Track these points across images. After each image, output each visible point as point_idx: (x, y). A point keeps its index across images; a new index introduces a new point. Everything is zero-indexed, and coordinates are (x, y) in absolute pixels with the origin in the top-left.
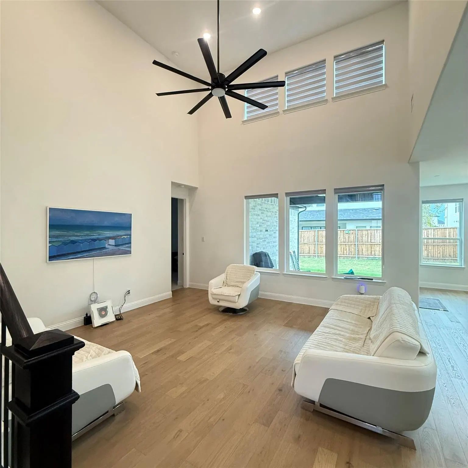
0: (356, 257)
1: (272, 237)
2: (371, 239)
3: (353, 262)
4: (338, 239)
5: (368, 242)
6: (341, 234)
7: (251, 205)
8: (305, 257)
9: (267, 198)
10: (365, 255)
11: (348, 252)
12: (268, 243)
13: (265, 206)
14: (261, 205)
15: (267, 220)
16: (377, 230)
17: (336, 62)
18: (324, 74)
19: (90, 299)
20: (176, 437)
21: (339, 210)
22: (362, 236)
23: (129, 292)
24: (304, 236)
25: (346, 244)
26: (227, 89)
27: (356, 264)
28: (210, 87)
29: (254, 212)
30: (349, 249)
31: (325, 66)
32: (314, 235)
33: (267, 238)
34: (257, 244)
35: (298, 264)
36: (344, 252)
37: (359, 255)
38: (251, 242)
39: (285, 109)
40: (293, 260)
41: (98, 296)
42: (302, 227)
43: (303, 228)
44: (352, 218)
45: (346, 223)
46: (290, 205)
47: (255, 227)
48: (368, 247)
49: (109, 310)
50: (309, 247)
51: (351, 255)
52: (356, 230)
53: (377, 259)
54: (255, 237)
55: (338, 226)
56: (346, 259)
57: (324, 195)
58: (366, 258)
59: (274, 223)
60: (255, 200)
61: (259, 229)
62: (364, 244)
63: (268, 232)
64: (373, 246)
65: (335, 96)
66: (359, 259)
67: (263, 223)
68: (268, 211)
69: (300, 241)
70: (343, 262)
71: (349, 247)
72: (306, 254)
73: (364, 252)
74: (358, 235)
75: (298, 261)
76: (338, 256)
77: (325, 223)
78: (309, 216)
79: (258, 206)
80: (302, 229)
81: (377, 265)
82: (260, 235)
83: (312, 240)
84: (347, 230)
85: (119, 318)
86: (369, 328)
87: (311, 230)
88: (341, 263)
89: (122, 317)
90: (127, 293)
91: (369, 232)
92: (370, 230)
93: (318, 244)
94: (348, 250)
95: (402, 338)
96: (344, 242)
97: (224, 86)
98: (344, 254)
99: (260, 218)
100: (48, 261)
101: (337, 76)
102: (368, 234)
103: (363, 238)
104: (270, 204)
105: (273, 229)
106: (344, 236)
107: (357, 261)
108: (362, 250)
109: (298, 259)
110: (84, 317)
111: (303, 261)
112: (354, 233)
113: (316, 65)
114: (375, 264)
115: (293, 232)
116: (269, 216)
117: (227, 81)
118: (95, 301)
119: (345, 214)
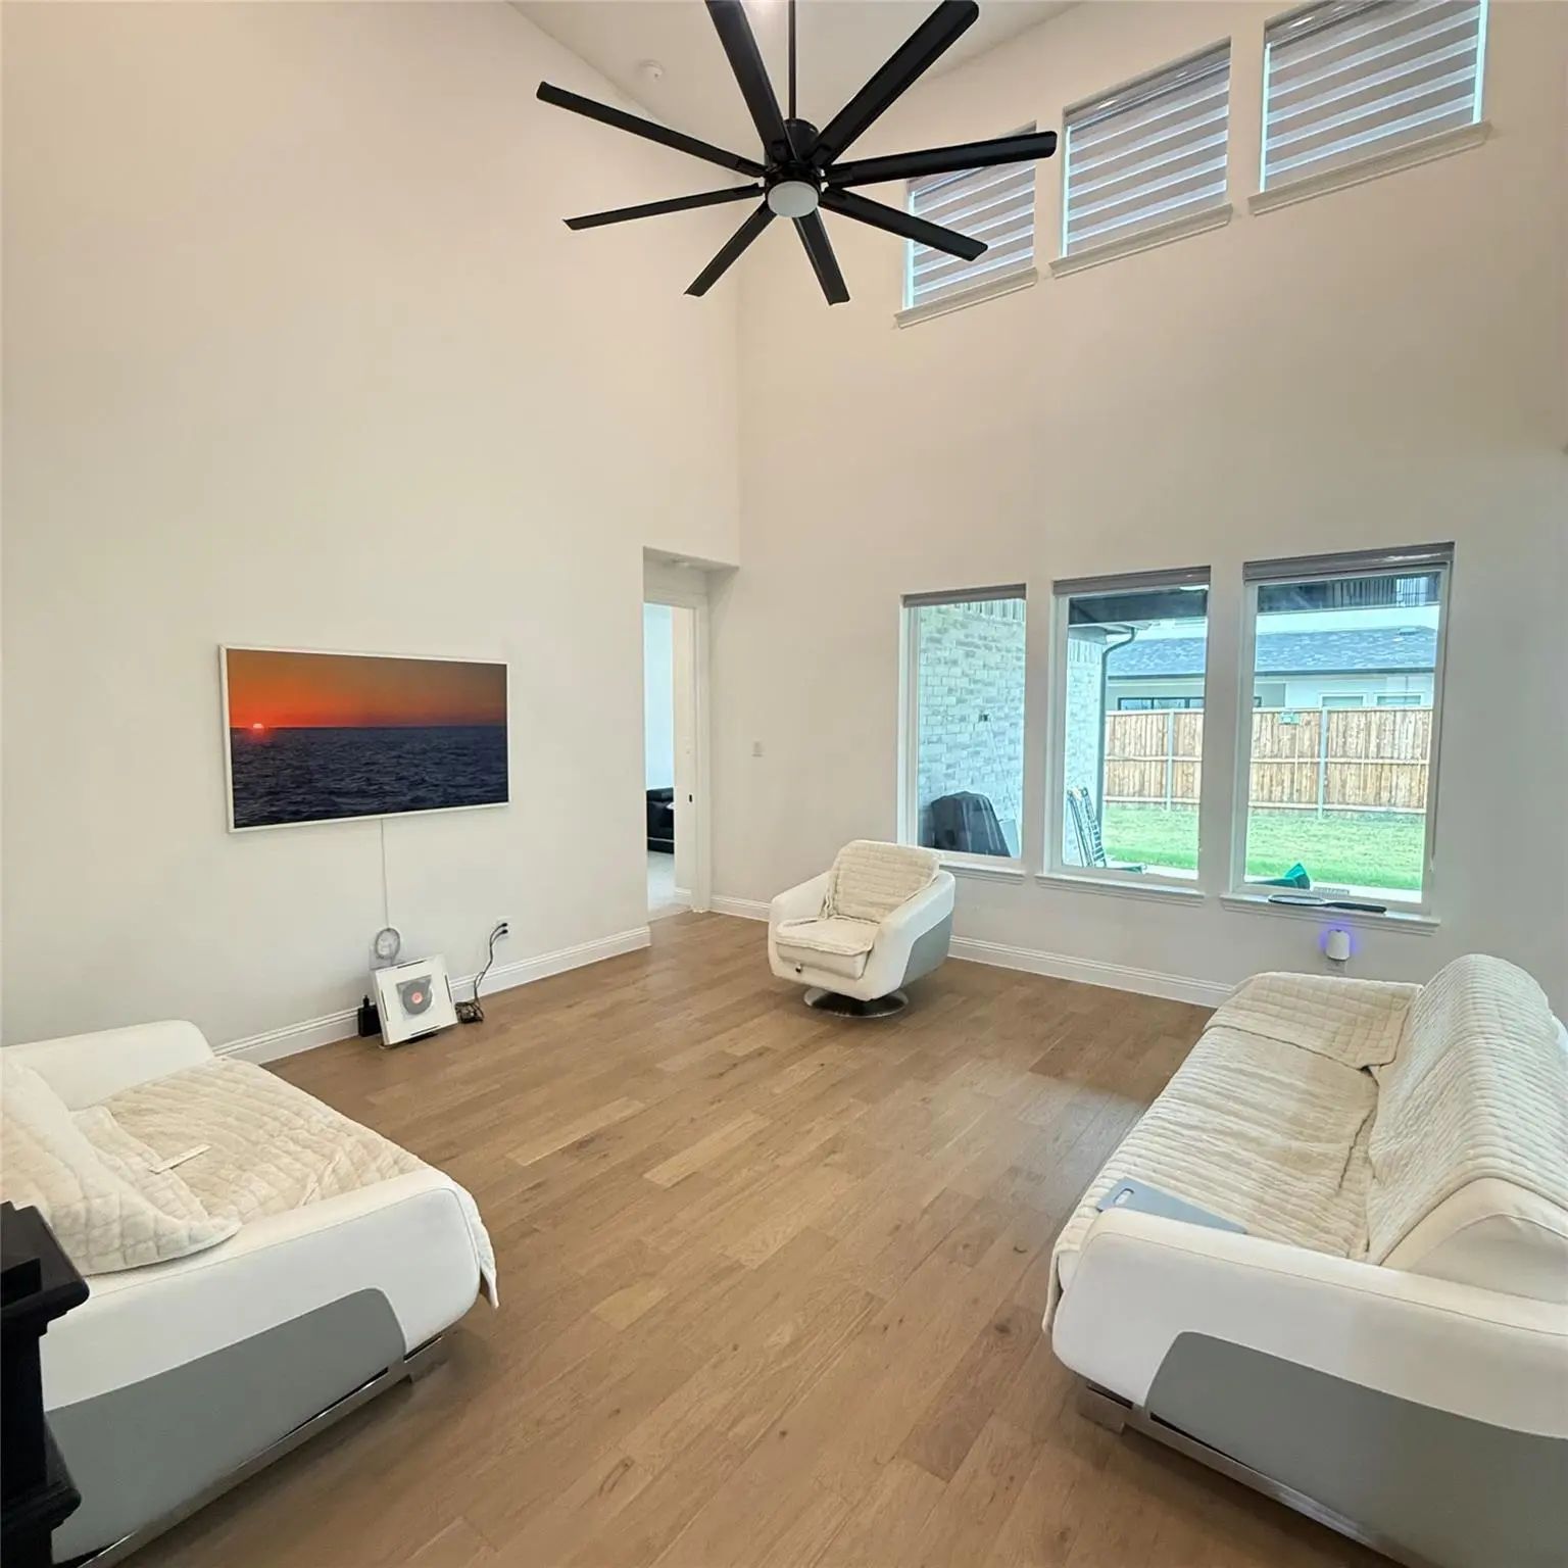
0: (1316, 809)
1: (1004, 741)
2: (1378, 746)
3: (1305, 829)
4: (1253, 744)
5: (1367, 757)
6: (1264, 727)
7: (925, 630)
8: (1124, 808)
9: (989, 602)
10: (1355, 804)
11: (1287, 791)
12: (988, 761)
13: (978, 628)
14: (964, 626)
15: (987, 680)
16: (1405, 711)
17: (1272, 50)
18: (1221, 101)
19: (376, 951)
20: (606, 1488)
21: (1260, 636)
22: (1344, 732)
23: (503, 929)
24: (1125, 734)
25: (1281, 763)
26: (824, 186)
27: (1315, 836)
28: (761, 182)
29: (939, 653)
30: (1292, 782)
31: (1228, 67)
32: (1161, 728)
33: (984, 744)
34: (949, 766)
35: (1097, 833)
36: (1271, 792)
37: (1327, 802)
38: (926, 759)
39: (1060, 257)
40: (1079, 821)
41: (402, 940)
42: (1120, 699)
43: (1123, 701)
44: (1311, 666)
45: (1285, 685)
46: (1071, 622)
47: (941, 705)
48: (1366, 776)
49: (437, 989)
50: (1141, 772)
51: (1300, 802)
52: (1321, 712)
53: (1399, 817)
54: (939, 741)
55: (1256, 695)
56: (1278, 818)
57: (1206, 587)
58: (1356, 816)
59: (1012, 691)
60: (944, 607)
61: (957, 712)
62: (1350, 763)
63: (988, 723)
64: (1386, 768)
65: (1262, 190)
66: (1327, 816)
67: (971, 692)
68: (990, 649)
69: (1106, 751)
70: (1266, 828)
71: (1293, 774)
72: (1128, 795)
73: (1348, 791)
74: (1328, 729)
75: (1100, 824)
76: (1250, 804)
77: (1203, 683)
78: (1144, 660)
79: (953, 631)
80: (1119, 708)
81: (1399, 841)
82: (958, 736)
83: (1152, 743)
84: (1286, 713)
85: (469, 1015)
86: (1363, 1114)
87: (1150, 711)
88: (1259, 831)
89: (482, 1013)
90: (496, 933)
91: (1375, 718)
92: (1378, 713)
93: (1173, 761)
94: (1287, 784)
95: (1519, 1209)
96: (1276, 756)
97: (813, 171)
98: (1270, 797)
99: (959, 674)
100: (232, 829)
101: (1275, 105)
102: (1368, 725)
103: (1349, 740)
104: (998, 623)
105: (1006, 710)
106: (1275, 731)
107: (1321, 824)
108: (1344, 786)
109: (1099, 818)
110: (359, 1010)
111: (1116, 823)
112: (1313, 723)
113: (1187, 67)
114: (1390, 839)
115: (1084, 721)
116: (993, 665)
117: (826, 148)
118: (392, 960)
119: (1282, 653)
